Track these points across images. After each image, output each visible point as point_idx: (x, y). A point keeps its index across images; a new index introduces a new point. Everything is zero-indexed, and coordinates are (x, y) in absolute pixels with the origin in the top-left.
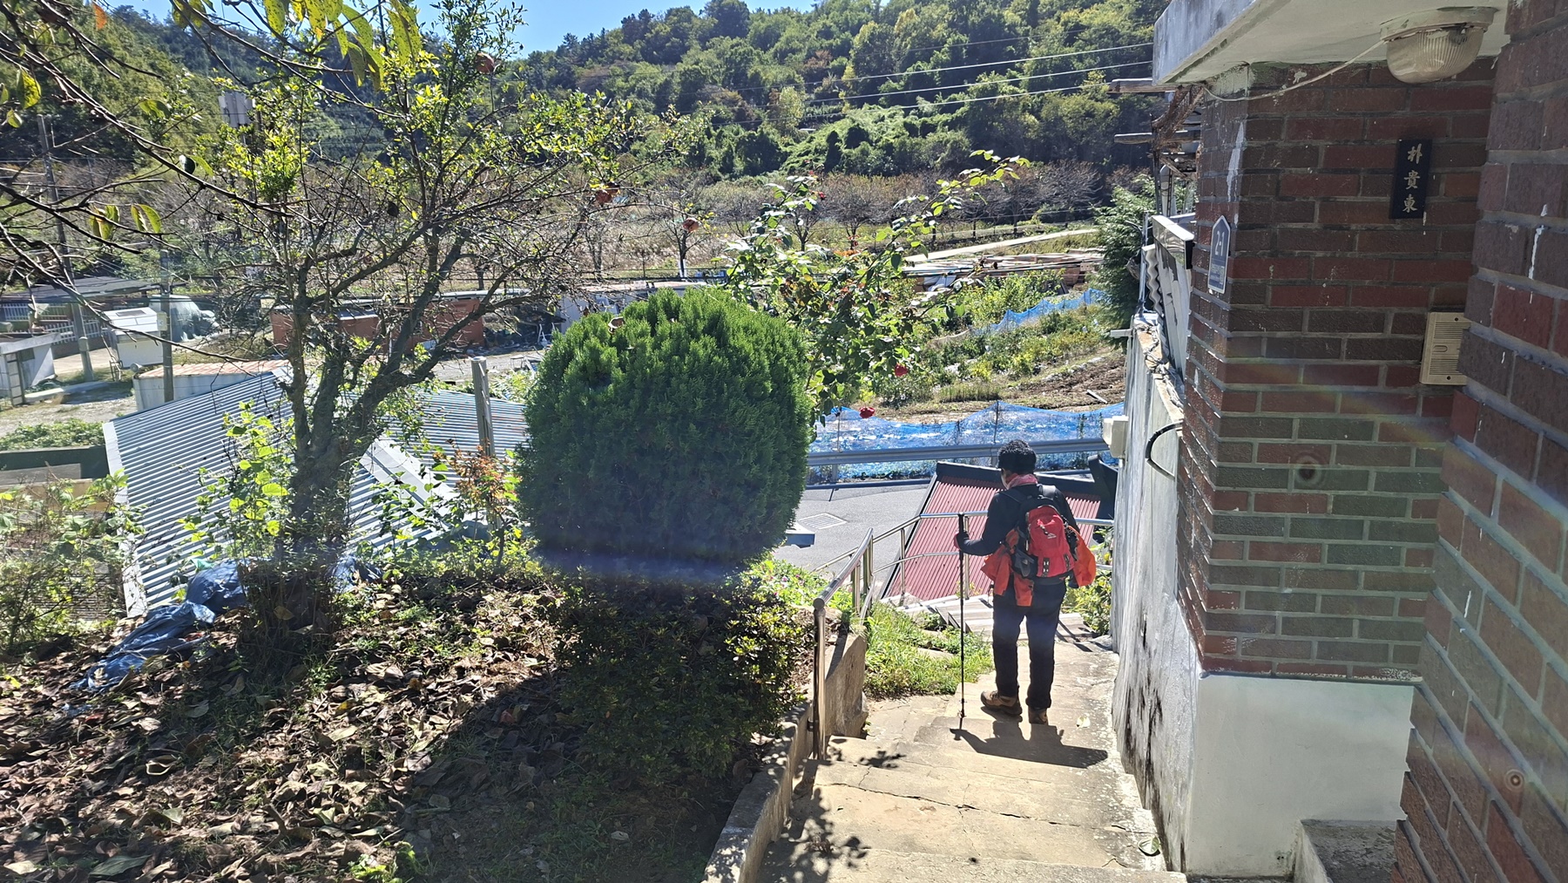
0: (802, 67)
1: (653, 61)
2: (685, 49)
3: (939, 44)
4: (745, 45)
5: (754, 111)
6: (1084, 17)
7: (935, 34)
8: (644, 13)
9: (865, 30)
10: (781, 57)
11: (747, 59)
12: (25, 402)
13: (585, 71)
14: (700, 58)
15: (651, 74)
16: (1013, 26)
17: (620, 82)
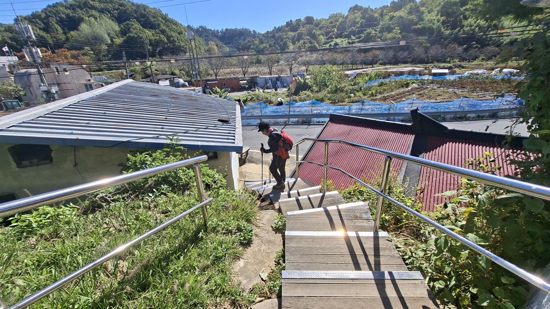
0: (325, 31)
1: (292, 31)
2: (299, 28)
3: (357, 23)
4: (312, 26)
5: (313, 41)
6: (395, 15)
7: (357, 20)
8: (291, 21)
9: (340, 21)
10: (320, 29)
11: (312, 29)
13: (278, 34)
14: (302, 30)
15: (291, 34)
16: (376, 17)
17: (285, 36)
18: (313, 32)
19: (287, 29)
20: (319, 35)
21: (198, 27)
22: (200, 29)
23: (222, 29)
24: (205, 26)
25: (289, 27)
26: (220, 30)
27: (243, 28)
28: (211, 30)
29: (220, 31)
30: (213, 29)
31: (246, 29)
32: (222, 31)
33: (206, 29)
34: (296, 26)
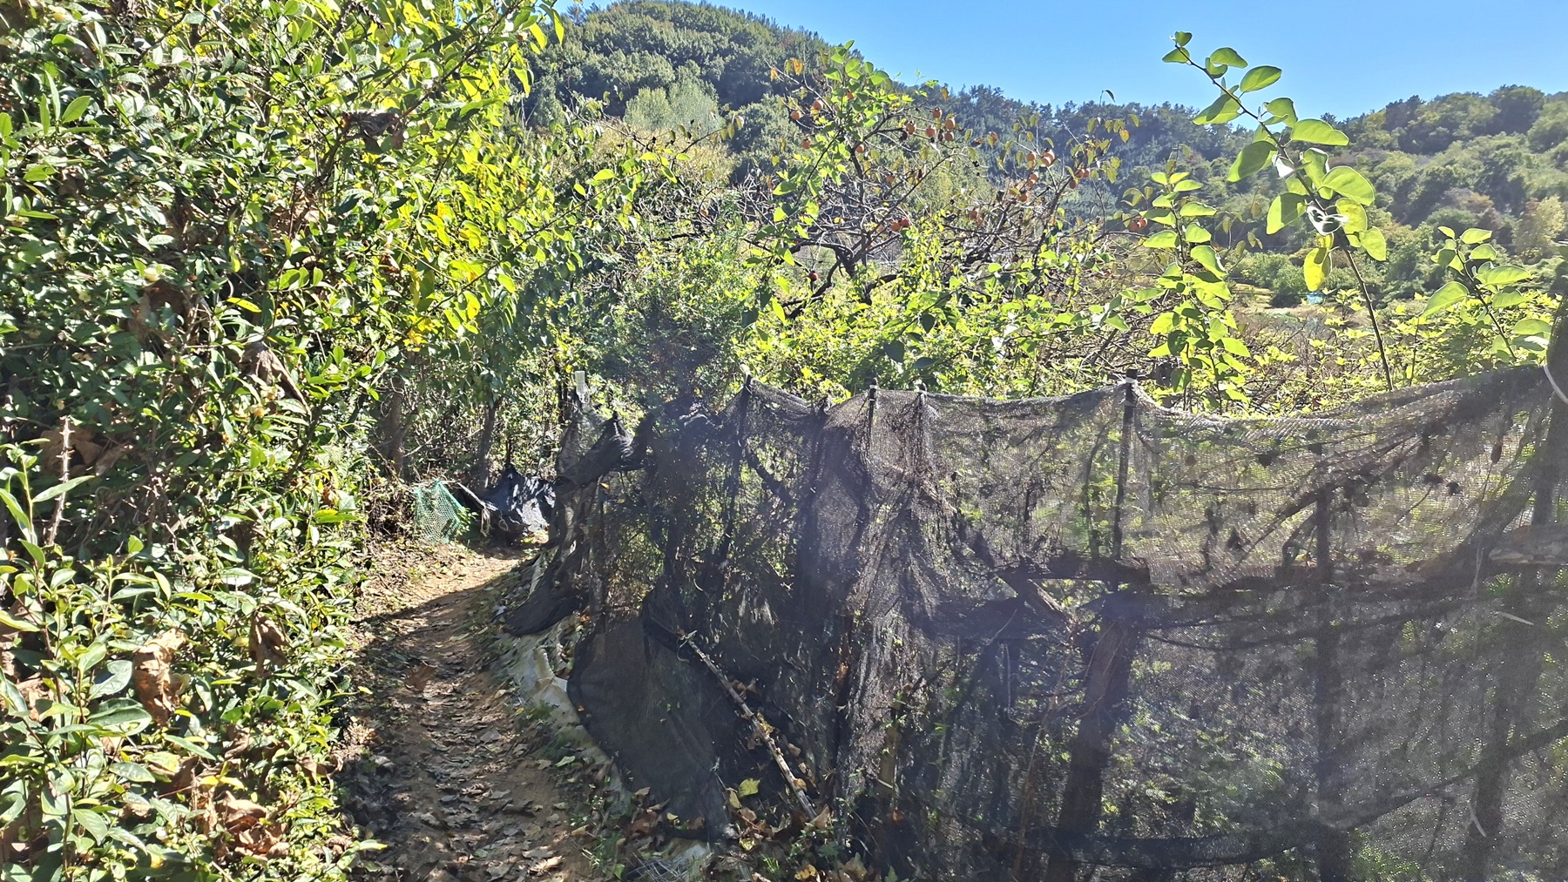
18: (1511, 177)
19: (1384, 136)
20: (1542, 195)
21: (967, 91)
22: (974, 101)
23: (1070, 104)
24: (998, 90)
25: (1396, 132)
26: (1057, 105)
27: (1166, 105)
28: (1017, 105)
29: (1059, 114)
30: (1026, 103)
31: (1179, 110)
32: (1067, 111)
33: (998, 100)
34: (1433, 128)
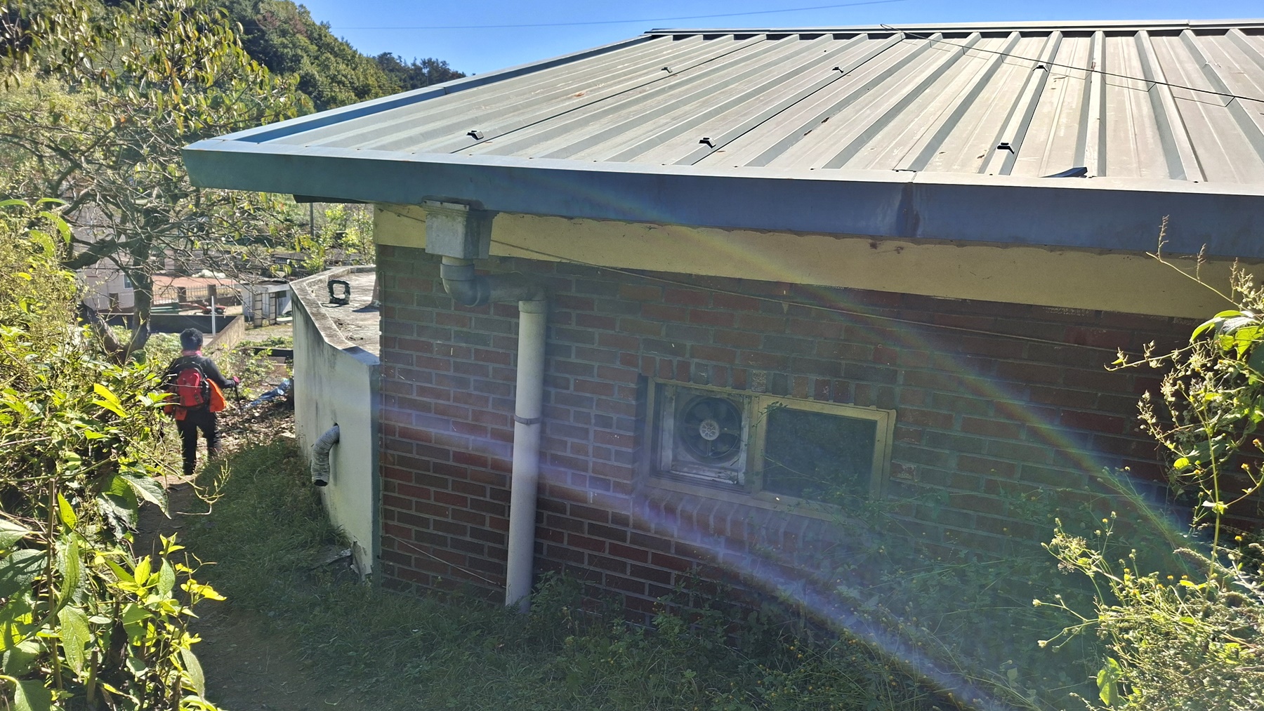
12: (276, 323)
